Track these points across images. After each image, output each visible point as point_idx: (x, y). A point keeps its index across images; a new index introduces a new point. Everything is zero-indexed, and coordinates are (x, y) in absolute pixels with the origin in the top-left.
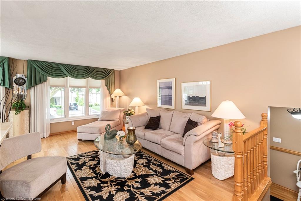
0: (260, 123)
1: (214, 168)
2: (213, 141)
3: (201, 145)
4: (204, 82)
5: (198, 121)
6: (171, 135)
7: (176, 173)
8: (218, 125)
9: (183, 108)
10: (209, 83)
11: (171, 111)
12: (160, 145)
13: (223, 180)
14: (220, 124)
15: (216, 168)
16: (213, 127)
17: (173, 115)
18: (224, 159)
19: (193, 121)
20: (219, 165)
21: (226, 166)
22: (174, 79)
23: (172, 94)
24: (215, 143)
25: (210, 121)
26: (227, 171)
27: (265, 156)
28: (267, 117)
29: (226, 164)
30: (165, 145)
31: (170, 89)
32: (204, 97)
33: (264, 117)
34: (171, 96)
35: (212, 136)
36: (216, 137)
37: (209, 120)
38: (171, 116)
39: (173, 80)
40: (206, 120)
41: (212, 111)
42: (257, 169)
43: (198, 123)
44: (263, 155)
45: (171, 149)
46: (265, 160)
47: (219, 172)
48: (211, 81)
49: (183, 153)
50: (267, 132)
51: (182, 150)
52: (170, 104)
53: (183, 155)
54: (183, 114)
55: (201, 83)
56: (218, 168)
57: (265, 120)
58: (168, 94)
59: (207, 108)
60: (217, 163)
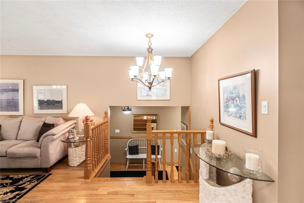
0: (104, 118)
1: (71, 159)
2: (70, 137)
3: (58, 144)
4: (58, 87)
5: (55, 123)
6: (21, 143)
7: (30, 177)
8: (74, 124)
9: (35, 113)
10: (65, 87)
11: (18, 118)
12: (6, 156)
13: (78, 166)
14: (75, 123)
15: (72, 158)
16: (70, 126)
17: (21, 121)
18: (79, 148)
19: (49, 124)
20: (75, 155)
21: (80, 153)
22: (23, 80)
24: (71, 138)
25: (67, 122)
26: (81, 157)
27: (107, 140)
28: (108, 113)
29: (80, 152)
30: (14, 154)
32: (61, 100)
33: (106, 113)
34: (18, 100)
35: (69, 133)
36: (72, 134)
37: (65, 121)
38: (19, 123)
39: (21, 82)
40: (63, 121)
41: (68, 113)
42: (102, 149)
43: (55, 125)
44: (106, 140)
45: (22, 156)
46: (107, 143)
47: (75, 161)
48: (67, 86)
49: (39, 155)
50: (108, 123)
51: (38, 153)
52: (17, 110)
53: (39, 157)
54: (36, 119)
55: (54, 87)
56: (74, 157)
57: (107, 115)
59: (64, 111)
60: (73, 154)
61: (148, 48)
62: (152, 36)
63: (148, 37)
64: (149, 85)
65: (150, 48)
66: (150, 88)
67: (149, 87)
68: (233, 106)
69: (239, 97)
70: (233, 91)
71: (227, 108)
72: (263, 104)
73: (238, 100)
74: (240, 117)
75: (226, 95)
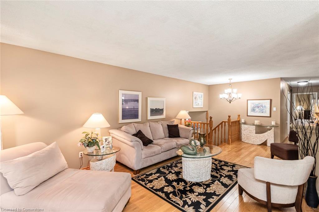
9: (148, 119)
22: (141, 92)
23: (138, 107)
31: (136, 102)
32: (162, 108)
34: (138, 109)
39: (140, 94)
58: (134, 107)
66: (230, 102)
68: (258, 109)
69: (262, 106)
70: (258, 104)
71: (253, 110)
72: (274, 108)
73: (261, 107)
74: (263, 112)
75: (253, 106)
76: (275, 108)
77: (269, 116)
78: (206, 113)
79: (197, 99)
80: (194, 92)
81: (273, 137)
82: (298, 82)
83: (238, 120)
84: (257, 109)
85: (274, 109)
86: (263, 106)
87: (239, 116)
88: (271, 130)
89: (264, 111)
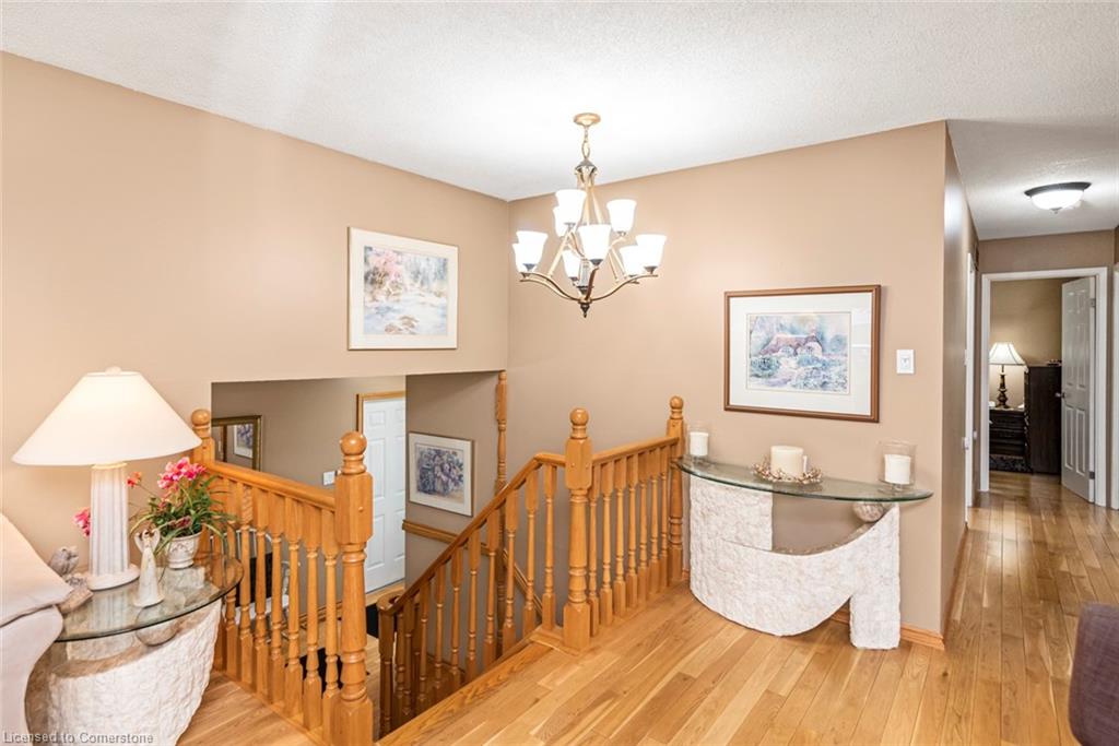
33: (199, 424)
61: (578, 164)
62: (597, 120)
63: (580, 124)
64: (582, 297)
65: (586, 163)
66: (585, 307)
67: (583, 304)
68: (793, 362)
69: (819, 340)
70: (795, 325)
71: (764, 367)
72: (901, 354)
73: (814, 345)
74: (824, 385)
75: (760, 336)
76: (911, 352)
77: (866, 411)
78: (494, 381)
79: (396, 285)
80: (354, 232)
81: (897, 580)
82: (1030, 193)
83: (673, 436)
84: (787, 364)
85: (903, 361)
86: (829, 336)
87: (677, 407)
88: (883, 524)
89: (834, 372)
